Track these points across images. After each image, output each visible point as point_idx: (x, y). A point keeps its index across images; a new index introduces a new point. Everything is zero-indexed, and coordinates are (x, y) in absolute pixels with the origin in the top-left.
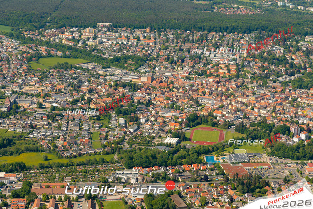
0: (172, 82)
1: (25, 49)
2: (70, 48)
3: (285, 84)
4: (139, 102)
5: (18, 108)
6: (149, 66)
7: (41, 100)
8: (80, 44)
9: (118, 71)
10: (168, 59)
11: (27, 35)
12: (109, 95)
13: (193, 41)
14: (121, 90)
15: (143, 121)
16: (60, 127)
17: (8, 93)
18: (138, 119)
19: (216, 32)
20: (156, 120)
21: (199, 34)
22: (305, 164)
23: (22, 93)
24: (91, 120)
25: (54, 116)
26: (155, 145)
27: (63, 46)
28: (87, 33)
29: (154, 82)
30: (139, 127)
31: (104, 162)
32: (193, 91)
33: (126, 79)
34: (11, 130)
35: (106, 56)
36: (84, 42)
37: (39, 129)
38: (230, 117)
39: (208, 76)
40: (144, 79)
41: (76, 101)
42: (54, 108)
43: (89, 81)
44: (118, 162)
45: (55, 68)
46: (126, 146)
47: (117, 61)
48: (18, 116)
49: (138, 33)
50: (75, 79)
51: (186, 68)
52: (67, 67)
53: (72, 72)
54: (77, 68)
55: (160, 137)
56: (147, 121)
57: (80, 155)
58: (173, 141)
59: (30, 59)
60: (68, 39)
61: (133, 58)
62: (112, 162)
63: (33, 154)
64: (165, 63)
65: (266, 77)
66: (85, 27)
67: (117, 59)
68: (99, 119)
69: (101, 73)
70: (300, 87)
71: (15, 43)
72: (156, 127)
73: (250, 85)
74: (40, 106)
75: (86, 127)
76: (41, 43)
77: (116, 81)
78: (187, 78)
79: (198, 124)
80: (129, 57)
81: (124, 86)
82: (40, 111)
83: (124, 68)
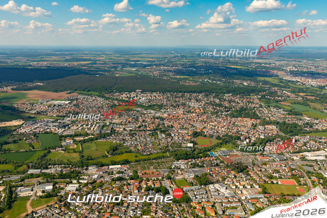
0: (178, 116)
1: (108, 102)
2: (127, 101)
3: (226, 116)
4: (168, 126)
5: (115, 130)
6: (165, 109)
7: (123, 126)
8: (131, 99)
9: (152, 111)
10: (172, 105)
11: (107, 96)
12: (153, 123)
13: (179, 97)
14: (157, 120)
15: (173, 135)
16: (136, 139)
17: (108, 123)
18: (171, 135)
19: (188, 93)
20: (179, 135)
21: (180, 94)
22: (256, 155)
23: (114, 123)
24: (150, 136)
25: (132, 134)
26: (184, 148)
27: (124, 100)
28: (133, 94)
29: (170, 116)
30: (172, 139)
31: (164, 157)
32: (189, 120)
33: (157, 115)
34: (114, 142)
35: (144, 105)
36: (133, 98)
37: (127, 141)
38: (211, 132)
39: (192, 113)
40: (165, 115)
41: (140, 127)
42: (131, 130)
43: (141, 116)
44: (170, 157)
45: (124, 111)
46: (171, 149)
47: (150, 107)
48: (116, 135)
49: (155, 94)
50: (134, 115)
51: (181, 109)
52: (129, 110)
53: (132, 112)
54: (134, 111)
55: (184, 143)
56: (175, 135)
57: (151, 154)
58: (191, 145)
59: (112, 107)
60: (125, 97)
61: (156, 105)
62: (167, 157)
63: (129, 154)
64: (172, 107)
65: (217, 112)
66: (131, 92)
67: (150, 106)
68: (153, 135)
69: (145, 112)
70: (234, 117)
71: (102, 99)
72: (181, 138)
73: (212, 117)
74: (124, 129)
75: (148, 139)
76: (114, 99)
77: (153, 116)
78: (184, 114)
79: (198, 136)
80: (155, 105)
81: (158, 118)
82: (125, 132)
83: (154, 110)
